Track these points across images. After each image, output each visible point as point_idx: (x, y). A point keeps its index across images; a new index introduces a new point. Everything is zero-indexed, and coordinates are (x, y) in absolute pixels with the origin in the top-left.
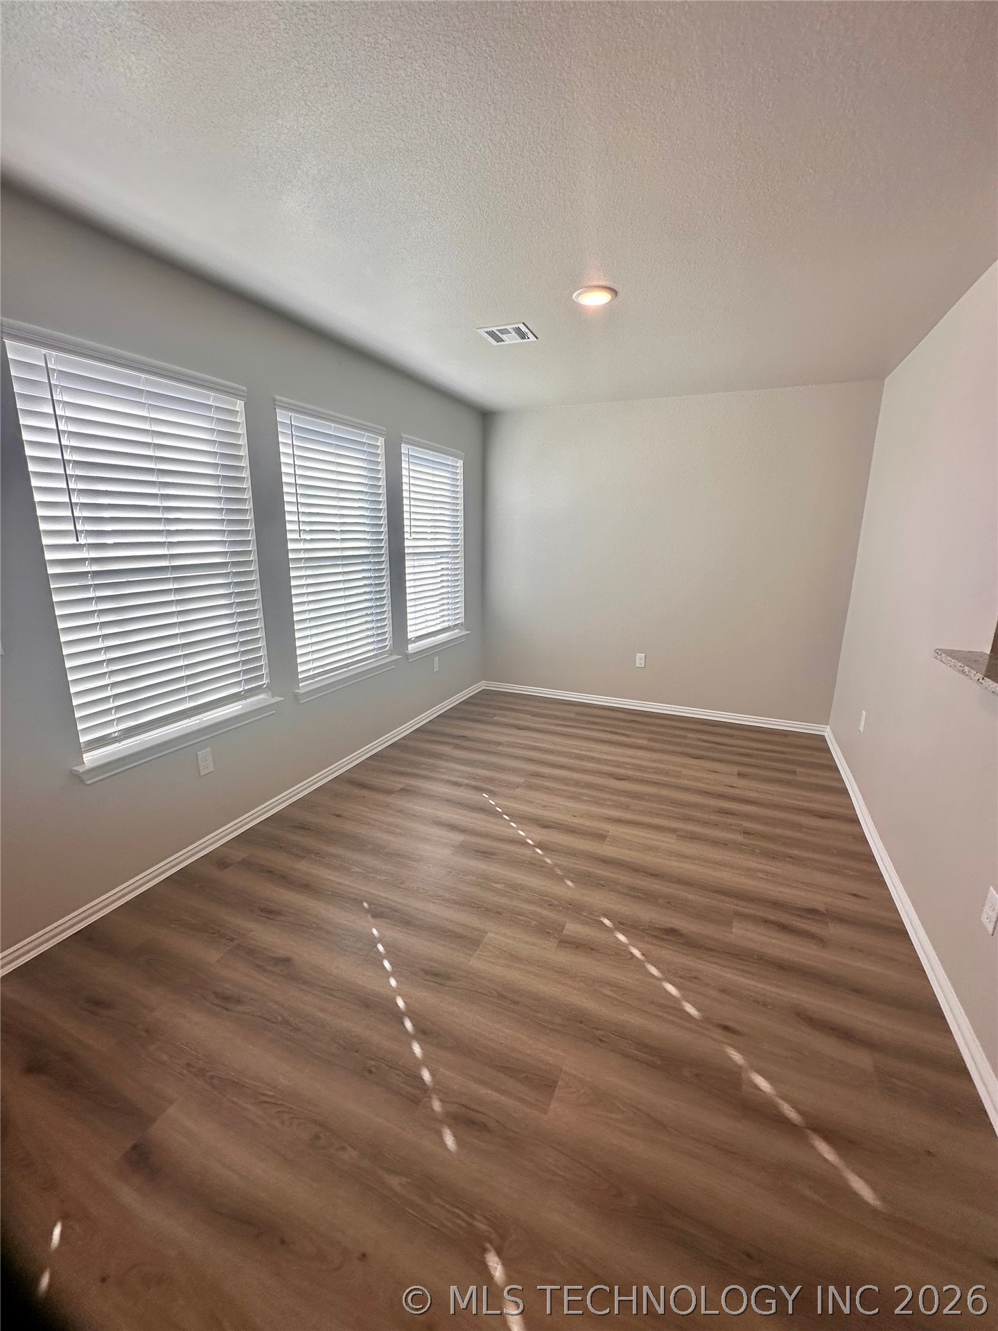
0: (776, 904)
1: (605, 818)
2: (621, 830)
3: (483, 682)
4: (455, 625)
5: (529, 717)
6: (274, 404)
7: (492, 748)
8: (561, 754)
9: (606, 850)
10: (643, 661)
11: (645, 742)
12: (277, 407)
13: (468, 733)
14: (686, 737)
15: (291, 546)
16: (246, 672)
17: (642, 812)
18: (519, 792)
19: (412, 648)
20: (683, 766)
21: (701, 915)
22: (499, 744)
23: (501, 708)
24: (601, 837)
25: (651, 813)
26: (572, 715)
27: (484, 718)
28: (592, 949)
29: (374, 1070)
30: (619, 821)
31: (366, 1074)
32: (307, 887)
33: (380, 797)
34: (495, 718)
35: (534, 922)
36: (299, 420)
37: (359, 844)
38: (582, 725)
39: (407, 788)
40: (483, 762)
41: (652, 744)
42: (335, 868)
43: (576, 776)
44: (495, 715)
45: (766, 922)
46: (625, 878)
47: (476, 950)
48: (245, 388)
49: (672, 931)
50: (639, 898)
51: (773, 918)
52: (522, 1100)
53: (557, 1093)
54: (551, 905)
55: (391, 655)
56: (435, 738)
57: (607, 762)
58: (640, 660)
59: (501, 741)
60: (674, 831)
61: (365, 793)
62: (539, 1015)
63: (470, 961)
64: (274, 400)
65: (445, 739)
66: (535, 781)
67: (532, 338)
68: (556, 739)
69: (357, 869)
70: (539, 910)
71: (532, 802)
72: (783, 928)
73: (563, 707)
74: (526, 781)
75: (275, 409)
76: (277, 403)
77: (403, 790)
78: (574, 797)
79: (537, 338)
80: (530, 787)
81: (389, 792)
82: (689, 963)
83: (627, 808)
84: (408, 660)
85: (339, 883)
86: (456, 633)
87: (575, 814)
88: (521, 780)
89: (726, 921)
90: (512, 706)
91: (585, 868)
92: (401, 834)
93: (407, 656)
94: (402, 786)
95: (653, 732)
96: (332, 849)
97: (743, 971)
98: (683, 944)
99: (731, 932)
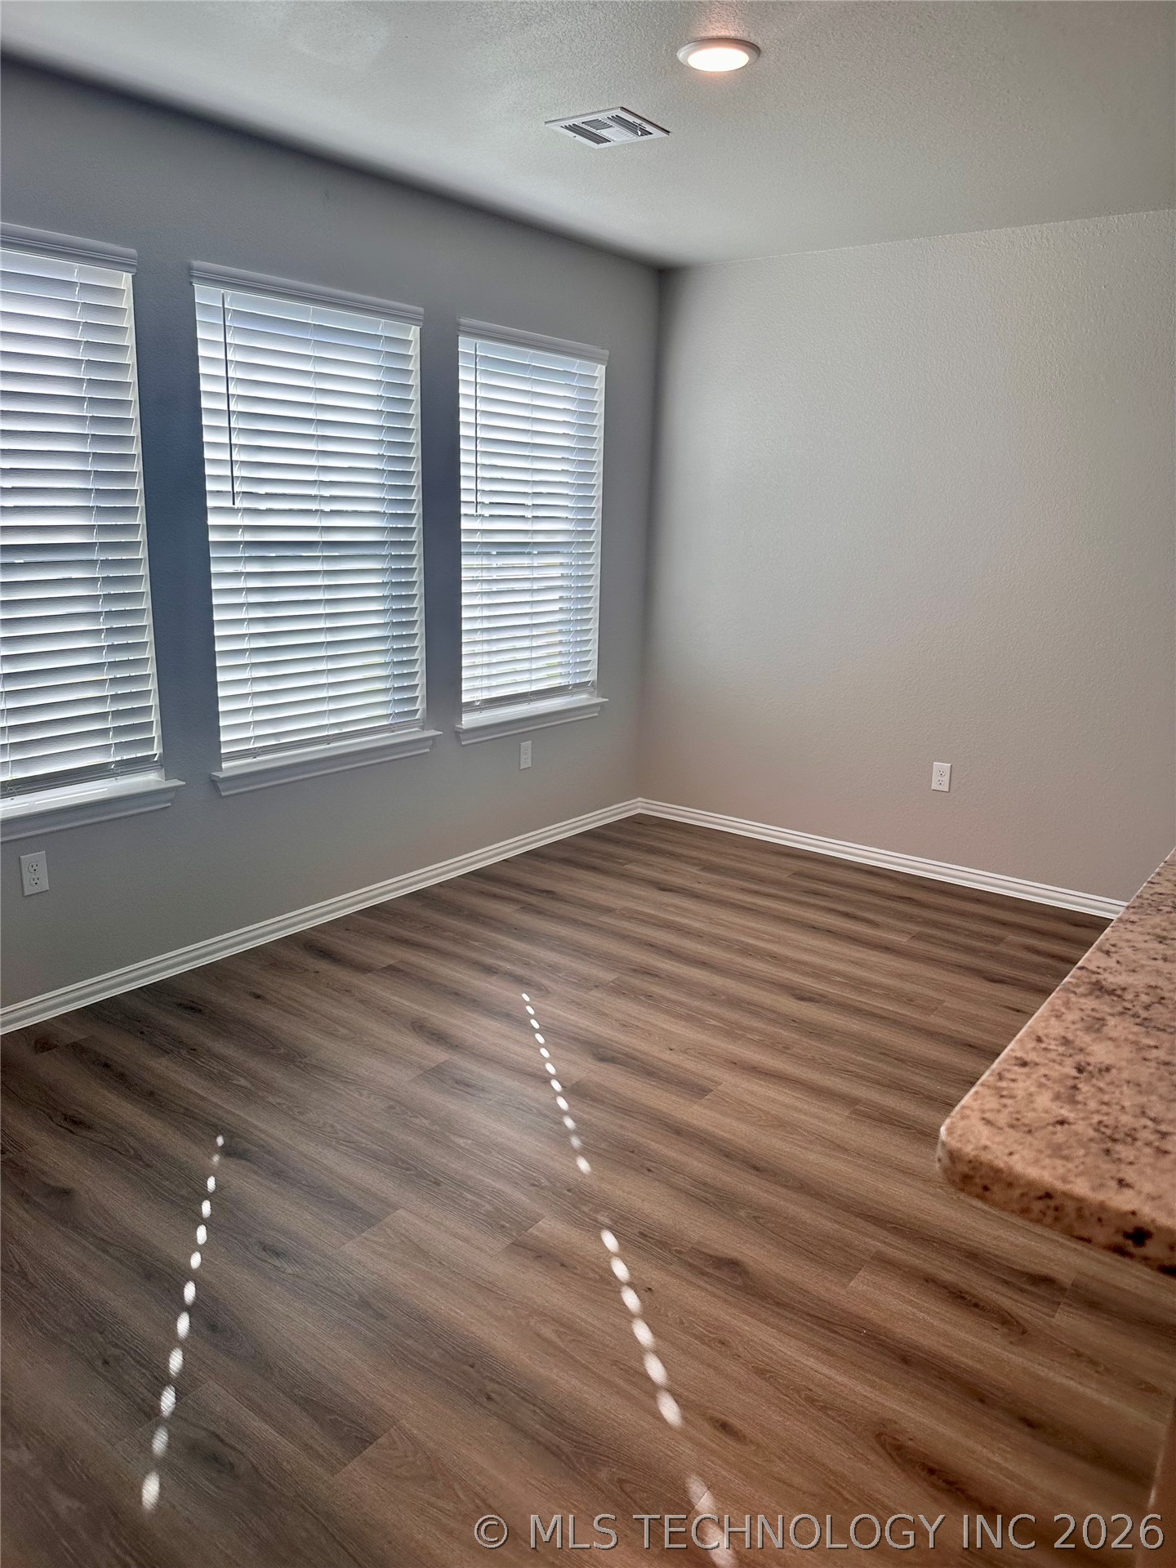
0: (974, 1257)
1: (726, 1060)
2: (745, 1085)
3: (639, 799)
4: (576, 686)
5: (694, 870)
6: (189, 276)
7: (590, 917)
8: (715, 941)
9: (695, 1114)
10: (946, 779)
11: (903, 940)
12: (194, 281)
13: (561, 888)
14: (997, 940)
15: (212, 520)
16: (119, 730)
17: (811, 1062)
18: (595, 995)
19: (468, 720)
20: (955, 992)
21: (809, 1247)
22: (608, 911)
23: (652, 851)
24: (698, 1090)
25: (827, 1067)
26: (783, 876)
27: (606, 864)
28: (563, 1265)
29: (110, 1360)
30: (755, 1071)
31: (99, 1363)
32: (152, 1098)
33: (343, 975)
34: (628, 867)
35: (488, 1207)
36: (236, 300)
37: (269, 1046)
38: (796, 897)
39: (400, 966)
40: (560, 939)
41: (920, 947)
42: (210, 1077)
43: (718, 981)
44: (630, 861)
45: (929, 1281)
46: (699, 1164)
47: (363, 1231)
48: (133, 251)
49: (732, 1265)
50: (706, 1202)
51: (948, 1277)
52: (307, 1447)
53: (370, 1452)
54: (534, 1185)
55: (423, 728)
56: (496, 890)
57: (797, 966)
58: (940, 775)
59: (614, 906)
60: (850, 1102)
61: (323, 966)
62: (410, 1342)
63: (344, 1244)
64: (190, 268)
65: (513, 893)
66: (637, 982)
67: (657, 133)
68: (724, 915)
69: (243, 1082)
70: (508, 1189)
71: (606, 1015)
72: (959, 1297)
73: (774, 859)
74: (618, 979)
75: (191, 283)
76: (195, 273)
77: (391, 969)
78: (692, 1018)
79: (668, 132)
80: (619, 990)
81: (364, 968)
82: (728, 1318)
83: (784, 1049)
84: (459, 740)
85: (203, 1099)
86: (581, 699)
87: (673, 1047)
88: (609, 976)
89: (847, 1263)
90: (670, 848)
91: (634, 1136)
92: (345, 1039)
93: (458, 734)
94: (392, 962)
95: (927, 922)
96: (220, 1047)
97: (827, 1351)
98: (738, 1288)
99: (844, 1286)
